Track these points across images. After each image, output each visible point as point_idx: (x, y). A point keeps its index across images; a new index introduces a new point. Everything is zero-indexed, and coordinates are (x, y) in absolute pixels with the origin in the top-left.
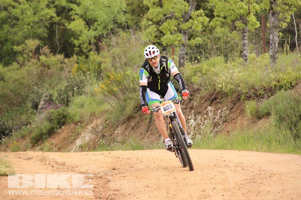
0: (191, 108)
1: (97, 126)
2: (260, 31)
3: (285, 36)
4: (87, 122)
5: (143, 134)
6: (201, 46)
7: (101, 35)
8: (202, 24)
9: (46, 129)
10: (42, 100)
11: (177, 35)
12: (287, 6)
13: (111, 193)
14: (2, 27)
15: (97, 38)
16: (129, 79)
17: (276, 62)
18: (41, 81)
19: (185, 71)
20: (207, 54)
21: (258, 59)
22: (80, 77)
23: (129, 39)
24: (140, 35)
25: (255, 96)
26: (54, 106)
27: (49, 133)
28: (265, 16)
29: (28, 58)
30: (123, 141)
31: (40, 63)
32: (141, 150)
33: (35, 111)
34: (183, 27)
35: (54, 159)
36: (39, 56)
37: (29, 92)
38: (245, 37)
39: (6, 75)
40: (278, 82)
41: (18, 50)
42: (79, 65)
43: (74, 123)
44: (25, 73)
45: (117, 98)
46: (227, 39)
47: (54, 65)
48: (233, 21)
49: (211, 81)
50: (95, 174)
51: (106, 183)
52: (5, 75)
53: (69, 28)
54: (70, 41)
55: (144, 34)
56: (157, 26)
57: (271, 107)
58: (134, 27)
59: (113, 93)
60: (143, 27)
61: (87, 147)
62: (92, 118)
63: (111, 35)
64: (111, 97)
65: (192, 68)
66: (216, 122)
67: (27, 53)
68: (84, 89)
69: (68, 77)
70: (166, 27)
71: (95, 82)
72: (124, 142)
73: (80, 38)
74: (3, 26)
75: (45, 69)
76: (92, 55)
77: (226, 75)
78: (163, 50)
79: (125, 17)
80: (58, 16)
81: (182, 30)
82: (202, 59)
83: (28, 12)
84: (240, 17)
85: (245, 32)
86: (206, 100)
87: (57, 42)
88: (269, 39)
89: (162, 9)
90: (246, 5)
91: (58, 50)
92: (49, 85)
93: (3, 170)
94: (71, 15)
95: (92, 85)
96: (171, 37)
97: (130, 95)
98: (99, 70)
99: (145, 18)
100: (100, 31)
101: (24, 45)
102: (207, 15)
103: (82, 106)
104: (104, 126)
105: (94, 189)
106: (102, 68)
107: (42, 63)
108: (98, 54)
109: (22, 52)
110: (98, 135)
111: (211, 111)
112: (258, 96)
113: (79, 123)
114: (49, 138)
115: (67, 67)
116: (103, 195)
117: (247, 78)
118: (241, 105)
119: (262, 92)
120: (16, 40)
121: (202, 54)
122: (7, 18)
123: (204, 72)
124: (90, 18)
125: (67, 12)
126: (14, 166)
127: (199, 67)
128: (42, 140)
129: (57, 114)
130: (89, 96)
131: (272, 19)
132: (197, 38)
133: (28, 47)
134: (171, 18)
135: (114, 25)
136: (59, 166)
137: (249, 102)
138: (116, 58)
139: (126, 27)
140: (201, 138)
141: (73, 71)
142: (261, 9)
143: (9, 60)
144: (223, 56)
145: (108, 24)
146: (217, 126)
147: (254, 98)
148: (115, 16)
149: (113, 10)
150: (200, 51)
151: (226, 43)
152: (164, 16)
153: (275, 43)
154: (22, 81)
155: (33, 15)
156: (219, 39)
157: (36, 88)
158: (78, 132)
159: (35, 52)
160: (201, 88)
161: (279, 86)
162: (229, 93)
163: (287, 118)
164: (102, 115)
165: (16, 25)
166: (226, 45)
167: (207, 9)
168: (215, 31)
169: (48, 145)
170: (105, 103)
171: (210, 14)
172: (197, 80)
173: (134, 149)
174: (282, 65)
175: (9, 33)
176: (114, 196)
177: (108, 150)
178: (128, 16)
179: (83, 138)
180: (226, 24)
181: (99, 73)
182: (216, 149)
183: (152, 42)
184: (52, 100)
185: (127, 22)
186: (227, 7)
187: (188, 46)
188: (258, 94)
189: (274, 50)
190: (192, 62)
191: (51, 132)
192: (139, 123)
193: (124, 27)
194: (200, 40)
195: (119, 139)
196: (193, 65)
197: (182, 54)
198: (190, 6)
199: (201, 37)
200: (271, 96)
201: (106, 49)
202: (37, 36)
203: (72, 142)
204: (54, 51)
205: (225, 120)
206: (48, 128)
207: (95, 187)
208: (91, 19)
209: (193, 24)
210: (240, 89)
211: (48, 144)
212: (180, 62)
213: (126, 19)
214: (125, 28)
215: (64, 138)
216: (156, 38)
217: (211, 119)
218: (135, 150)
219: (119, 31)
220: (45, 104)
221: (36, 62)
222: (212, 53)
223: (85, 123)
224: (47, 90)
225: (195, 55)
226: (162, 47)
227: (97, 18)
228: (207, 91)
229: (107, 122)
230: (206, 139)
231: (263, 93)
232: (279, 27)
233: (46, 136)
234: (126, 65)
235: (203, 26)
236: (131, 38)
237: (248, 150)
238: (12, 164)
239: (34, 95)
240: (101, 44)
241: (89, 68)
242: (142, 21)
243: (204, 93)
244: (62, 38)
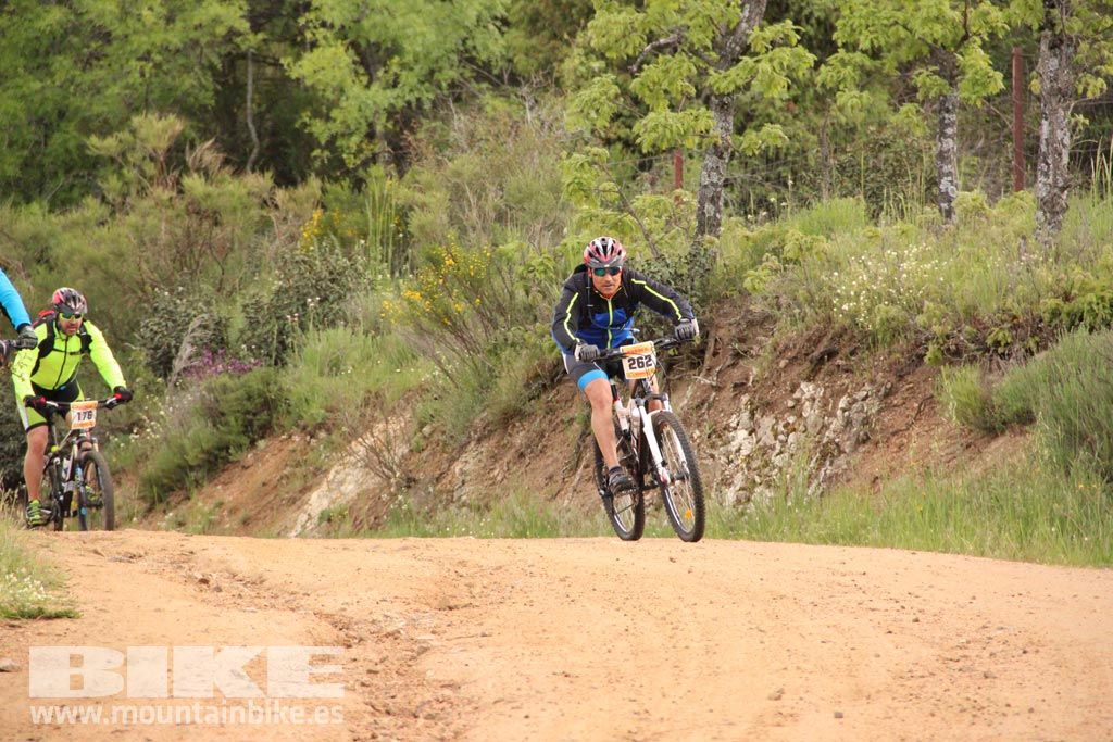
0: (740, 387)
1: (388, 445)
2: (1003, 107)
3: (1096, 128)
4: (349, 426)
5: (558, 478)
6: (782, 156)
7: (414, 105)
8: (787, 76)
9: (198, 449)
10: (187, 339)
11: (694, 112)
12: (1107, 16)
13: (428, 696)
14: (47, 66)
15: (398, 116)
16: (510, 271)
17: (1058, 226)
18: (185, 270)
19: (719, 248)
20: (807, 188)
21: (994, 212)
22: (332, 259)
23: (516, 122)
24: (558, 108)
25: (978, 350)
26: (233, 364)
27: (209, 461)
28: (1024, 50)
29: (140, 182)
30: (482, 504)
31: (185, 203)
32: (549, 537)
33: (159, 380)
34: (716, 82)
35: (222, 562)
36: (180, 175)
37: (141, 309)
38: (948, 125)
39: (58, 244)
40: (1067, 298)
41: (102, 153)
42: (328, 213)
43: (304, 428)
44: (127, 236)
45: (464, 340)
46: (880, 132)
47: (234, 210)
48: (906, 67)
49: (813, 289)
50: (373, 622)
51: (413, 658)
52: (52, 242)
53: (294, 75)
54: (297, 125)
55: (573, 108)
56: (621, 78)
57: (1037, 390)
58: (537, 79)
59: (449, 323)
60: (569, 80)
61: (348, 518)
62: (368, 411)
63: (448, 107)
64: (443, 336)
65: (747, 238)
66: (831, 441)
67: (138, 163)
68: (342, 305)
69: (287, 256)
70: (654, 83)
71: (384, 279)
72: (487, 507)
73: (334, 113)
74: (51, 59)
75: (200, 225)
76: (376, 178)
77: (873, 270)
78: (642, 167)
79: (502, 42)
80: (256, 28)
81: (712, 93)
82: (784, 204)
83: (145, 12)
84: (932, 52)
85: (948, 111)
86: (795, 358)
87: (251, 126)
88: (1038, 138)
89: (641, 16)
90: (954, 8)
91: (253, 156)
92: (214, 285)
93: (35, 596)
94: (306, 27)
95: (372, 289)
96: (673, 118)
97: (514, 333)
98: (401, 235)
99: (578, 46)
100: (411, 91)
101: (125, 135)
102: (807, 42)
103: (335, 366)
104: (414, 445)
105: (366, 679)
106: (412, 228)
107: (189, 204)
108: (401, 174)
109: (120, 160)
110: (390, 478)
111: (814, 399)
112: (988, 350)
113: (320, 428)
114: (210, 482)
115: (285, 219)
116: (398, 699)
117: (948, 281)
118: (925, 381)
119: (1003, 335)
120: (98, 116)
121: (786, 185)
122: (67, 32)
123: (790, 255)
124: (372, 40)
125: (288, 14)
126: (74, 581)
127: (772, 236)
128: (181, 489)
129: (240, 393)
130: (360, 329)
131: (1049, 63)
132: (767, 127)
133: (142, 140)
134: (675, 50)
135: (461, 70)
136: (242, 587)
137: (956, 371)
138: (464, 192)
139: (506, 76)
140: (770, 498)
141: (305, 235)
142: (1009, 24)
143: (72, 187)
144: (861, 197)
145: (441, 64)
146: (833, 456)
147: (975, 357)
148: (465, 34)
149: (461, 11)
150: (779, 175)
151: (879, 147)
152: (649, 41)
153: (1060, 155)
154: (113, 267)
155: (162, 23)
156: (853, 130)
157: (167, 294)
158: (318, 464)
159: (168, 161)
160: (778, 313)
161: (1068, 314)
162: (880, 337)
163: (1096, 436)
164: (407, 401)
165: (98, 59)
166: (876, 157)
167: (808, 19)
168: (835, 102)
169: (206, 508)
170: (421, 359)
171: (820, 37)
172: (761, 281)
173: (522, 535)
174: (1081, 236)
175: (72, 89)
176: (441, 706)
177: (425, 535)
178: (517, 37)
179: (333, 486)
180: (878, 76)
181: (400, 245)
182: (826, 543)
183: (600, 137)
184: (223, 342)
185: (510, 61)
186: (883, 14)
187: (732, 156)
188: (989, 342)
189: (1055, 181)
190: (746, 213)
191: (216, 462)
192: (543, 436)
193: (500, 77)
194: (781, 132)
195: (468, 493)
196: (748, 228)
197: (712, 184)
198: (747, 6)
199: (784, 125)
200: (1038, 351)
201: (430, 156)
202: (176, 102)
203: (292, 501)
204: (236, 160)
205: (861, 433)
206: (205, 446)
207: (370, 672)
208: (377, 45)
209: (753, 74)
210: (921, 319)
211: (205, 503)
212: (701, 214)
213: (508, 48)
214: (503, 82)
215: (264, 484)
216: (616, 123)
217: (810, 430)
218: (526, 537)
219: (480, 91)
220: (198, 354)
221: (171, 198)
222: (823, 185)
223: (344, 429)
224: (208, 303)
225: (759, 189)
226: (637, 155)
227: (400, 41)
228: (800, 325)
229: (426, 430)
230: (790, 504)
231: (1009, 340)
232: (1076, 92)
233: (200, 474)
234: (501, 217)
235: (793, 81)
236: (524, 121)
237: (946, 551)
238: (67, 576)
239: (157, 320)
240: (410, 138)
241: (367, 225)
242: (566, 56)
243: (788, 332)
244: (268, 110)
